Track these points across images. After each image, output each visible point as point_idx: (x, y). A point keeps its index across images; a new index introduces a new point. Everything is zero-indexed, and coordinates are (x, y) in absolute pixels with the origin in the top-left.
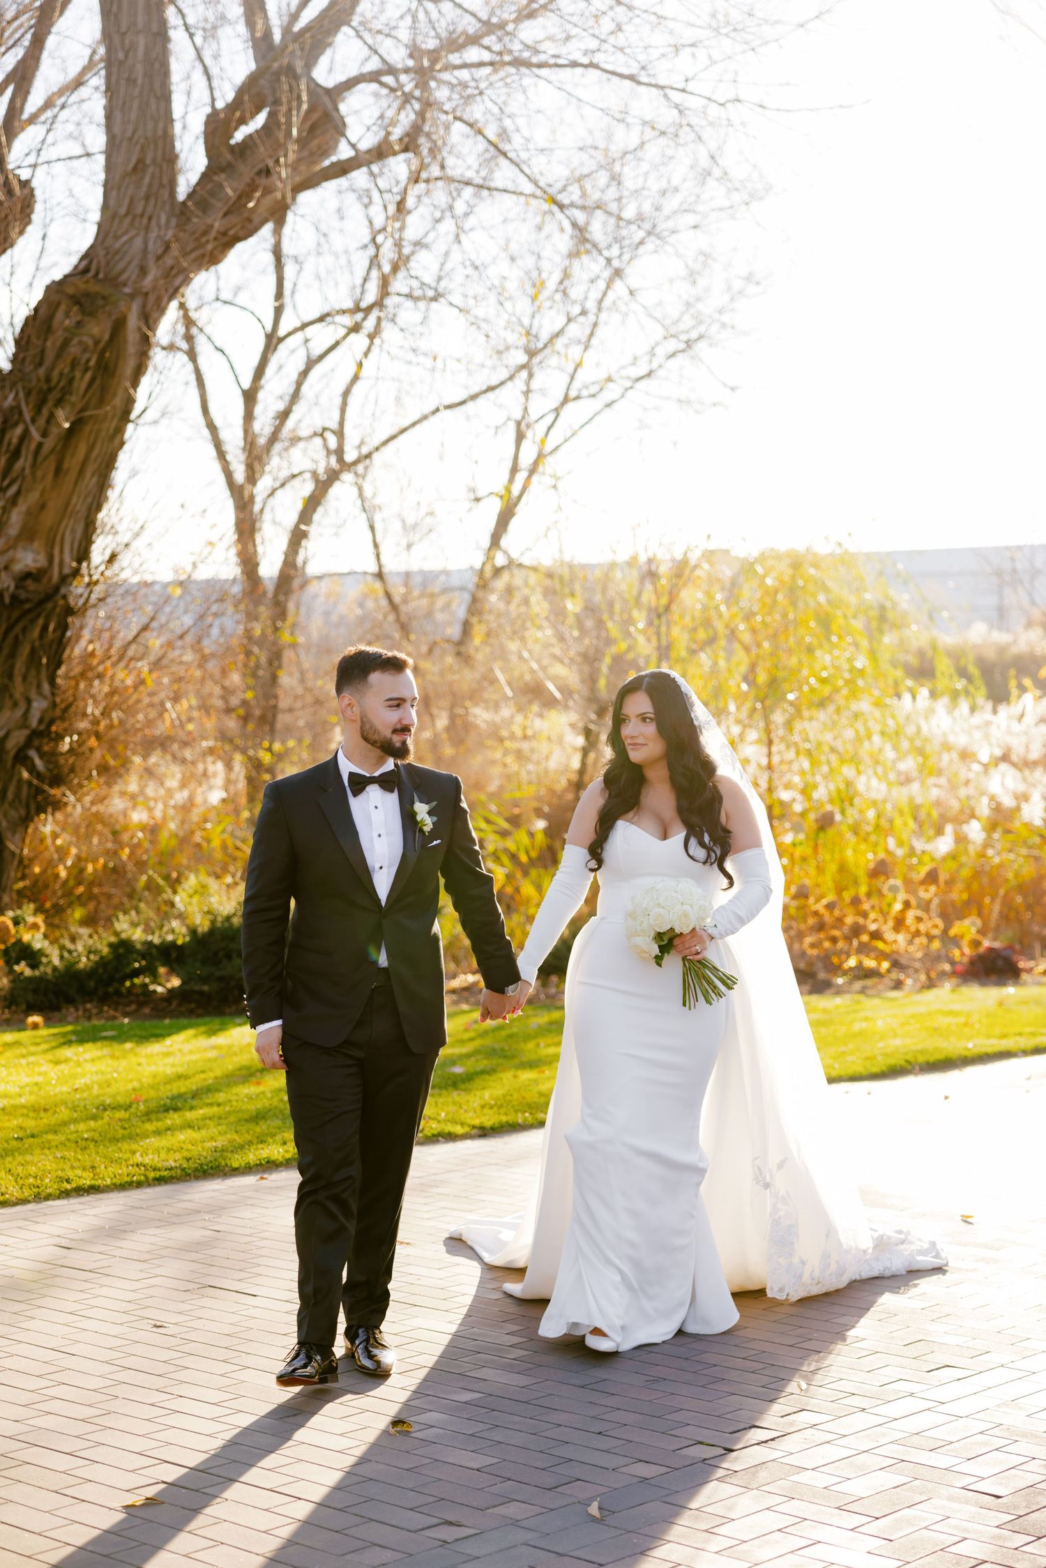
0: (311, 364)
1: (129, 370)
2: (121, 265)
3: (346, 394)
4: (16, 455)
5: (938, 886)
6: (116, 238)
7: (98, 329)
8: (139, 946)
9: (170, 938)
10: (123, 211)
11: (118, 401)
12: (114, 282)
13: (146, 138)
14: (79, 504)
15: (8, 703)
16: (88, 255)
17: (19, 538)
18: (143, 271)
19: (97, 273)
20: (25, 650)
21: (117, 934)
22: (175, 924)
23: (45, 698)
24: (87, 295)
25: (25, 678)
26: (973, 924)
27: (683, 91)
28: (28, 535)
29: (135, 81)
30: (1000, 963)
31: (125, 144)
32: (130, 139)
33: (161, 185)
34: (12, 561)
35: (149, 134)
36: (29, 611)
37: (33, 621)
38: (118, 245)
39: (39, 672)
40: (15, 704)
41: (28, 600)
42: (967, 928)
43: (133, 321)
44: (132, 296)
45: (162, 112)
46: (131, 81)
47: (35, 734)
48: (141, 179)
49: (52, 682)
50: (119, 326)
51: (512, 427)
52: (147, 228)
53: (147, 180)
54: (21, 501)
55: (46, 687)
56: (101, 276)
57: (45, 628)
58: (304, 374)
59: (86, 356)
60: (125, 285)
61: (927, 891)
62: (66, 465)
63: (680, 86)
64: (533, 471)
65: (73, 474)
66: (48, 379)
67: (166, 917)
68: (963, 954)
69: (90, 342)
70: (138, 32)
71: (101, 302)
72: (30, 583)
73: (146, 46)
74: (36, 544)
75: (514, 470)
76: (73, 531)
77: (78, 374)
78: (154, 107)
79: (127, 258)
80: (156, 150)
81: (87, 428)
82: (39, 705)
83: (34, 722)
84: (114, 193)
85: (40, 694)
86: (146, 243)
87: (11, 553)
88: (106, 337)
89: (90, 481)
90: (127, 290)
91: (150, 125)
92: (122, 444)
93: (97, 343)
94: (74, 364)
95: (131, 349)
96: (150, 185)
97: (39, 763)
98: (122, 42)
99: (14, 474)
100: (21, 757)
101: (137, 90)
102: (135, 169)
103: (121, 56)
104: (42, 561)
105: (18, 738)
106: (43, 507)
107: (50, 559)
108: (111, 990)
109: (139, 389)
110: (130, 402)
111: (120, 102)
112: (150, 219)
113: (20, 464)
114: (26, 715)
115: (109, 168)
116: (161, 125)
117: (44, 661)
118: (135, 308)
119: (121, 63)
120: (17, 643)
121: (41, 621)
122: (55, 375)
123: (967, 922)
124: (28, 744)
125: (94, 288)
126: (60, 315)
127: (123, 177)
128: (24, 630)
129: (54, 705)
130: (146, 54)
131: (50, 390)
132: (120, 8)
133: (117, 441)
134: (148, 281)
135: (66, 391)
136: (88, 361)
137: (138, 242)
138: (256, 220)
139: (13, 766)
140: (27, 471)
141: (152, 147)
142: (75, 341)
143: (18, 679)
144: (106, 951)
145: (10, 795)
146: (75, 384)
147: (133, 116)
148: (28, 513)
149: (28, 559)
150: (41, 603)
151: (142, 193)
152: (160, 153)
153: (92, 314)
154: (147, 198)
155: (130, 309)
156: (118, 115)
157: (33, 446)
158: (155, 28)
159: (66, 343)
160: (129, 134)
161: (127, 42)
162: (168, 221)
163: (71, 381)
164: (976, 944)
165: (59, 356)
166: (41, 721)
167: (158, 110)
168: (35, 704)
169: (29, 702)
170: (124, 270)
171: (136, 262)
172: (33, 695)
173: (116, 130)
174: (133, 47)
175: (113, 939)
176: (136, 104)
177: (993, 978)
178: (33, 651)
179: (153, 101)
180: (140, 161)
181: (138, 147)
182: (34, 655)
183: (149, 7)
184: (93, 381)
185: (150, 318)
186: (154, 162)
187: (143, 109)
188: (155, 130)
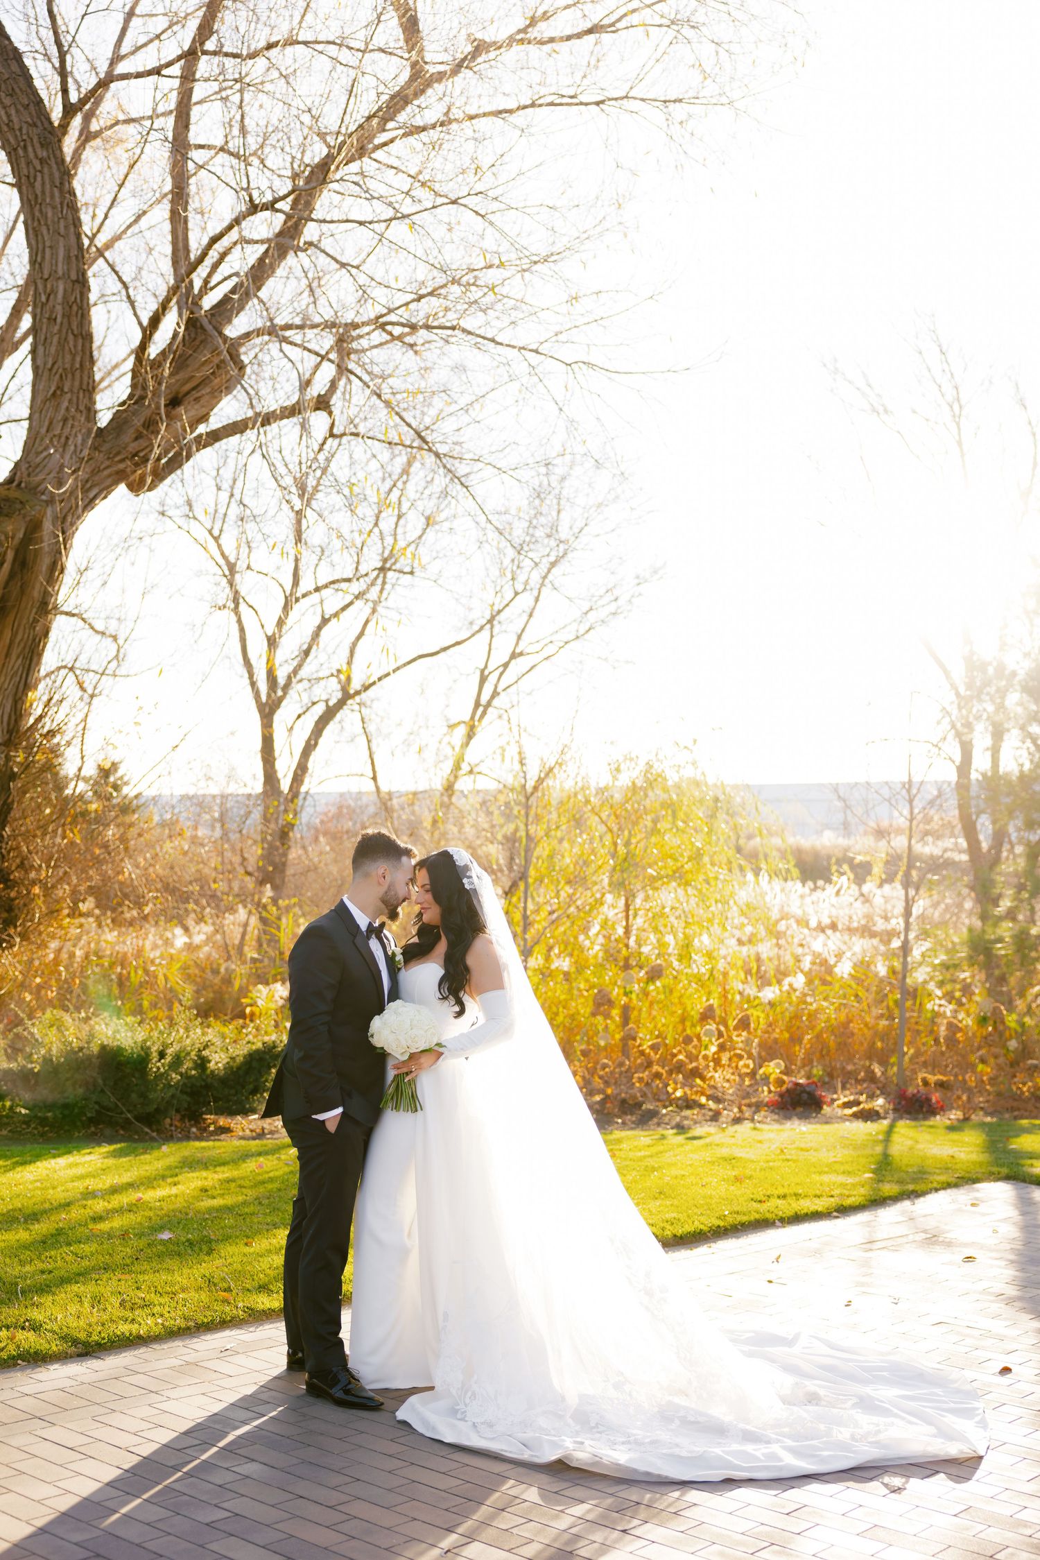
0: (325, 621)
1: (44, 567)
2: (40, 477)
3: (354, 645)
5: (749, 1033)
6: (38, 454)
7: (13, 529)
10: (43, 430)
11: (36, 594)
12: (35, 490)
13: (65, 369)
16: (16, 468)
19: (19, 485)
24: (7, 500)
26: (778, 1065)
27: (536, 351)
29: (55, 319)
30: (805, 1096)
31: (46, 374)
32: (50, 370)
33: (79, 411)
35: (68, 366)
38: (38, 460)
42: (773, 1068)
43: (47, 525)
44: (48, 503)
45: (80, 348)
46: (52, 321)
48: (58, 405)
50: (34, 527)
51: (478, 673)
52: (65, 447)
53: (66, 404)
56: (23, 485)
58: (320, 628)
60: (43, 494)
61: (739, 1036)
63: (534, 347)
64: (489, 704)
68: (770, 1092)
70: (58, 279)
71: (18, 506)
73: (65, 290)
75: (477, 704)
78: (71, 343)
79: (46, 471)
80: (73, 379)
84: (36, 416)
86: (63, 458)
88: (21, 535)
90: (44, 497)
91: (68, 357)
93: (11, 540)
95: (47, 548)
96: (67, 409)
98: (45, 286)
101: (57, 328)
102: (54, 394)
103: (44, 299)
110: (46, 594)
111: (43, 337)
112: (67, 438)
115: (33, 395)
116: (78, 359)
118: (51, 514)
119: (43, 305)
123: (772, 1064)
125: (13, 494)
127: (44, 402)
130: (64, 297)
132: (43, 258)
133: (40, 628)
134: (62, 490)
137: (56, 458)
141: (70, 376)
147: (53, 350)
151: (62, 413)
152: (77, 383)
153: (9, 516)
154: (65, 420)
155: (44, 514)
156: (41, 349)
158: (74, 276)
160: (49, 366)
161: (49, 286)
162: (85, 443)
164: (780, 1082)
167: (75, 346)
170: (42, 481)
171: (53, 474)
173: (39, 362)
174: (54, 292)
176: (55, 340)
177: (800, 1109)
179: (71, 337)
180: (60, 389)
181: (58, 376)
183: (68, 258)
184: (12, 575)
185: (67, 521)
186: (71, 391)
187: (62, 344)
188: (72, 365)
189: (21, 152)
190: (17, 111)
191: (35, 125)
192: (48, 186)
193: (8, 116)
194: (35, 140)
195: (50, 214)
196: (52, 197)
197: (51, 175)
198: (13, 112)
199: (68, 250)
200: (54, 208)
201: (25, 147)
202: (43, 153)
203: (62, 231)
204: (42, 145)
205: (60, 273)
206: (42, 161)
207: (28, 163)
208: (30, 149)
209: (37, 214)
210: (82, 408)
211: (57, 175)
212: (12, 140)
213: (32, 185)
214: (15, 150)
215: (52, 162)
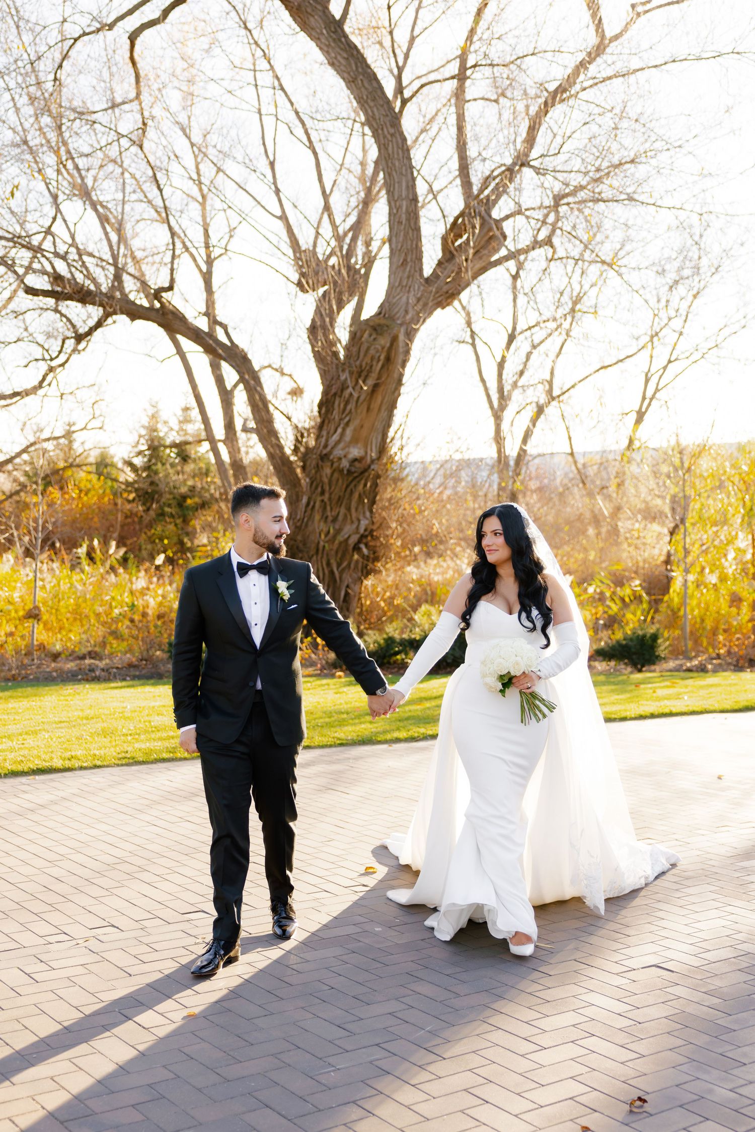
0: (533, 348)
1: (400, 361)
2: (396, 310)
4: (347, 403)
6: (394, 297)
7: (384, 341)
8: (398, 640)
9: (413, 636)
10: (397, 284)
11: (396, 376)
12: (392, 318)
13: (407, 249)
14: (379, 425)
15: (349, 521)
16: (382, 306)
17: (351, 442)
18: (407, 312)
20: (356, 495)
21: (387, 634)
22: (417, 629)
23: (367, 519)
24: (379, 325)
25: (357, 510)
28: (355, 440)
31: (397, 252)
32: (400, 250)
33: (415, 271)
34: (348, 453)
35: (409, 247)
36: (356, 477)
37: (359, 482)
38: (395, 300)
39: (364, 507)
40: (352, 522)
41: (355, 472)
43: (401, 337)
44: (401, 325)
45: (415, 236)
46: (400, 223)
47: (363, 536)
48: (405, 269)
49: (371, 511)
50: (395, 339)
52: (409, 292)
53: (408, 269)
54: (351, 424)
55: (368, 514)
56: (386, 315)
57: (365, 485)
58: (531, 353)
59: (378, 354)
60: (398, 319)
62: (372, 407)
65: (376, 410)
66: (361, 366)
67: (414, 626)
69: (380, 348)
70: (403, 200)
71: (385, 328)
72: (356, 464)
73: (407, 205)
74: (359, 445)
76: (377, 438)
77: (374, 363)
79: (399, 307)
80: (413, 254)
81: (381, 389)
82: (364, 523)
83: (362, 531)
84: (393, 276)
85: (365, 517)
86: (408, 299)
87: (347, 450)
88: (388, 345)
89: (384, 414)
90: (399, 322)
91: (409, 242)
92: (399, 395)
93: (383, 348)
94: (372, 359)
95: (401, 350)
96: (411, 270)
97: (365, 551)
98: (395, 204)
99: (347, 411)
100: (356, 548)
101: (402, 227)
102: (402, 264)
103: (395, 211)
104: (362, 453)
105: (354, 539)
106: (362, 426)
107: (366, 453)
108: (385, 661)
109: (406, 369)
110: (401, 376)
111: (395, 232)
112: (410, 287)
113: (349, 408)
114: (358, 528)
115: (391, 263)
116: (415, 242)
117: (366, 501)
118: (402, 330)
119: (395, 215)
120: (352, 493)
121: (363, 482)
122: (364, 364)
124: (359, 541)
125: (383, 322)
126: (366, 335)
127: (397, 268)
128: (355, 486)
129: (373, 523)
130: (407, 209)
131: (362, 371)
132: (394, 188)
133: (396, 394)
134: (408, 317)
135: (369, 372)
136: (379, 357)
137: (404, 299)
138: (463, 285)
139: (353, 551)
140: (353, 410)
141: (411, 252)
142: (372, 348)
143: (353, 510)
144: (382, 642)
145: (352, 566)
146: (374, 368)
147: (401, 239)
148: (355, 430)
149: (355, 452)
150: (362, 473)
151: (407, 274)
152: (414, 256)
153: (381, 334)
154: (408, 277)
155: (399, 331)
156: (394, 239)
157: (355, 399)
158: (411, 197)
159: (368, 349)
160: (399, 247)
161: (398, 204)
162: (419, 288)
163: (371, 367)
165: (365, 355)
166: (366, 530)
167: (413, 235)
168: (362, 522)
169: (359, 520)
170: (397, 312)
171: (403, 308)
172: (361, 517)
173: (394, 246)
174: (400, 207)
175: (385, 636)
176: (402, 234)
178: (360, 495)
179: (410, 231)
180: (405, 260)
181: (404, 253)
182: (360, 498)
183: (408, 187)
184: (383, 366)
185: (410, 335)
186: (411, 260)
187: (405, 236)
188: (412, 245)
189: (380, 131)
190: (378, 109)
191: (387, 115)
192: (395, 149)
193: (373, 112)
194: (388, 124)
195: (397, 164)
196: (398, 154)
197: (397, 142)
198: (375, 110)
199: (407, 183)
200: (399, 160)
201: (382, 129)
202: (392, 131)
203: (404, 172)
204: (391, 126)
205: (404, 196)
206: (392, 135)
207: (385, 137)
208: (385, 130)
209: (390, 165)
210: (417, 269)
211: (400, 141)
212: (375, 125)
213: (387, 149)
214: (377, 130)
215: (397, 135)
